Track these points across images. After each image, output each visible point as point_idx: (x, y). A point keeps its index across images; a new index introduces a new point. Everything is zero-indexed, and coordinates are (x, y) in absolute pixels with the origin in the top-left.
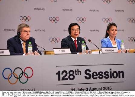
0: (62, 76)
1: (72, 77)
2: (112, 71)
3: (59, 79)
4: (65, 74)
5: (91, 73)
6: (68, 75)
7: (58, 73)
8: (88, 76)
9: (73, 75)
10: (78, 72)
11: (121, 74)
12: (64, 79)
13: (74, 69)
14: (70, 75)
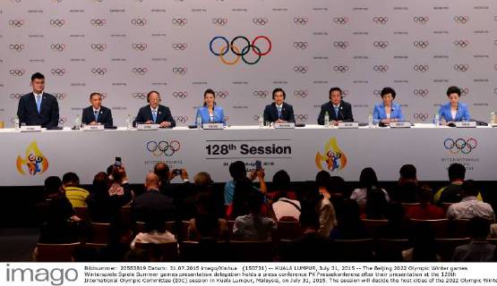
0: (212, 150)
1: (224, 152)
2: (276, 147)
3: (209, 153)
4: (216, 148)
5: (249, 148)
6: (220, 149)
7: (209, 148)
8: (244, 151)
9: (226, 149)
10: (233, 147)
11: (287, 150)
12: (214, 153)
13: (227, 144)
14: (223, 150)
